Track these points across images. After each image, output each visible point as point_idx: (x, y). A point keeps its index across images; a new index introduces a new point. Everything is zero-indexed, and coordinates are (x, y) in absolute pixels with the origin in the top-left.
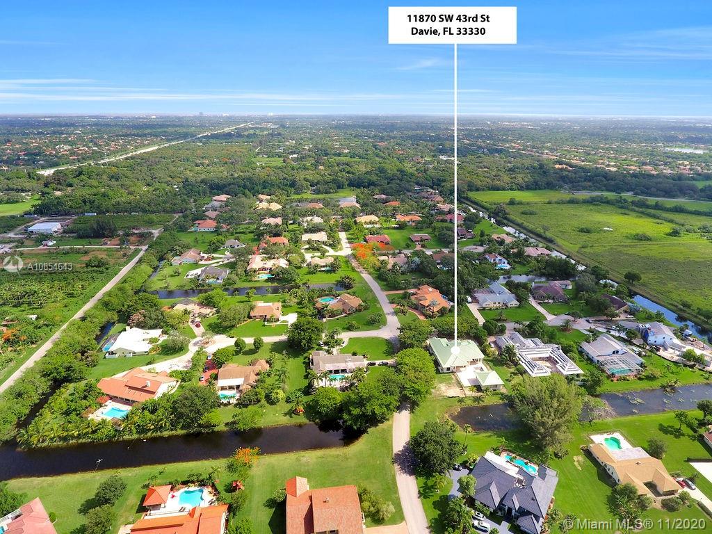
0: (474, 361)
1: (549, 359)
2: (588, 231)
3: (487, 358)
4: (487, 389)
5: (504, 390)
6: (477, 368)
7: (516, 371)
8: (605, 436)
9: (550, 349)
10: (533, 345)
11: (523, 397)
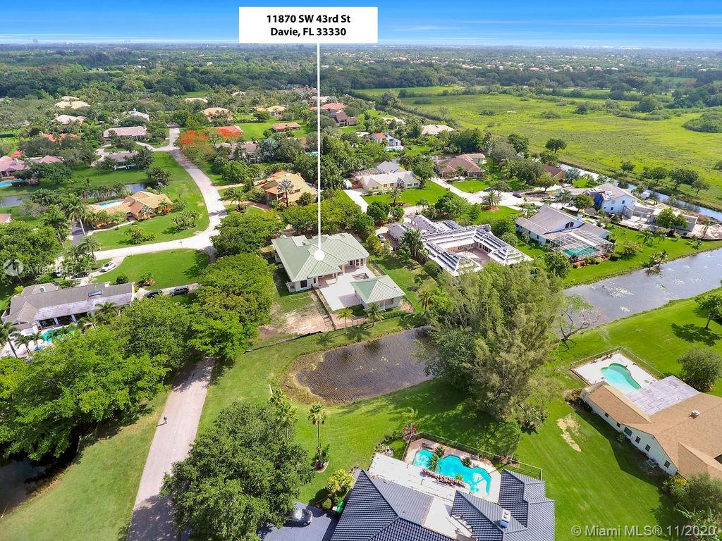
0: (352, 265)
1: (475, 248)
2: (491, 114)
3: (373, 258)
4: (374, 308)
5: (405, 307)
6: (357, 277)
7: (424, 273)
8: (601, 363)
9: (475, 232)
10: (446, 229)
11: (443, 313)
